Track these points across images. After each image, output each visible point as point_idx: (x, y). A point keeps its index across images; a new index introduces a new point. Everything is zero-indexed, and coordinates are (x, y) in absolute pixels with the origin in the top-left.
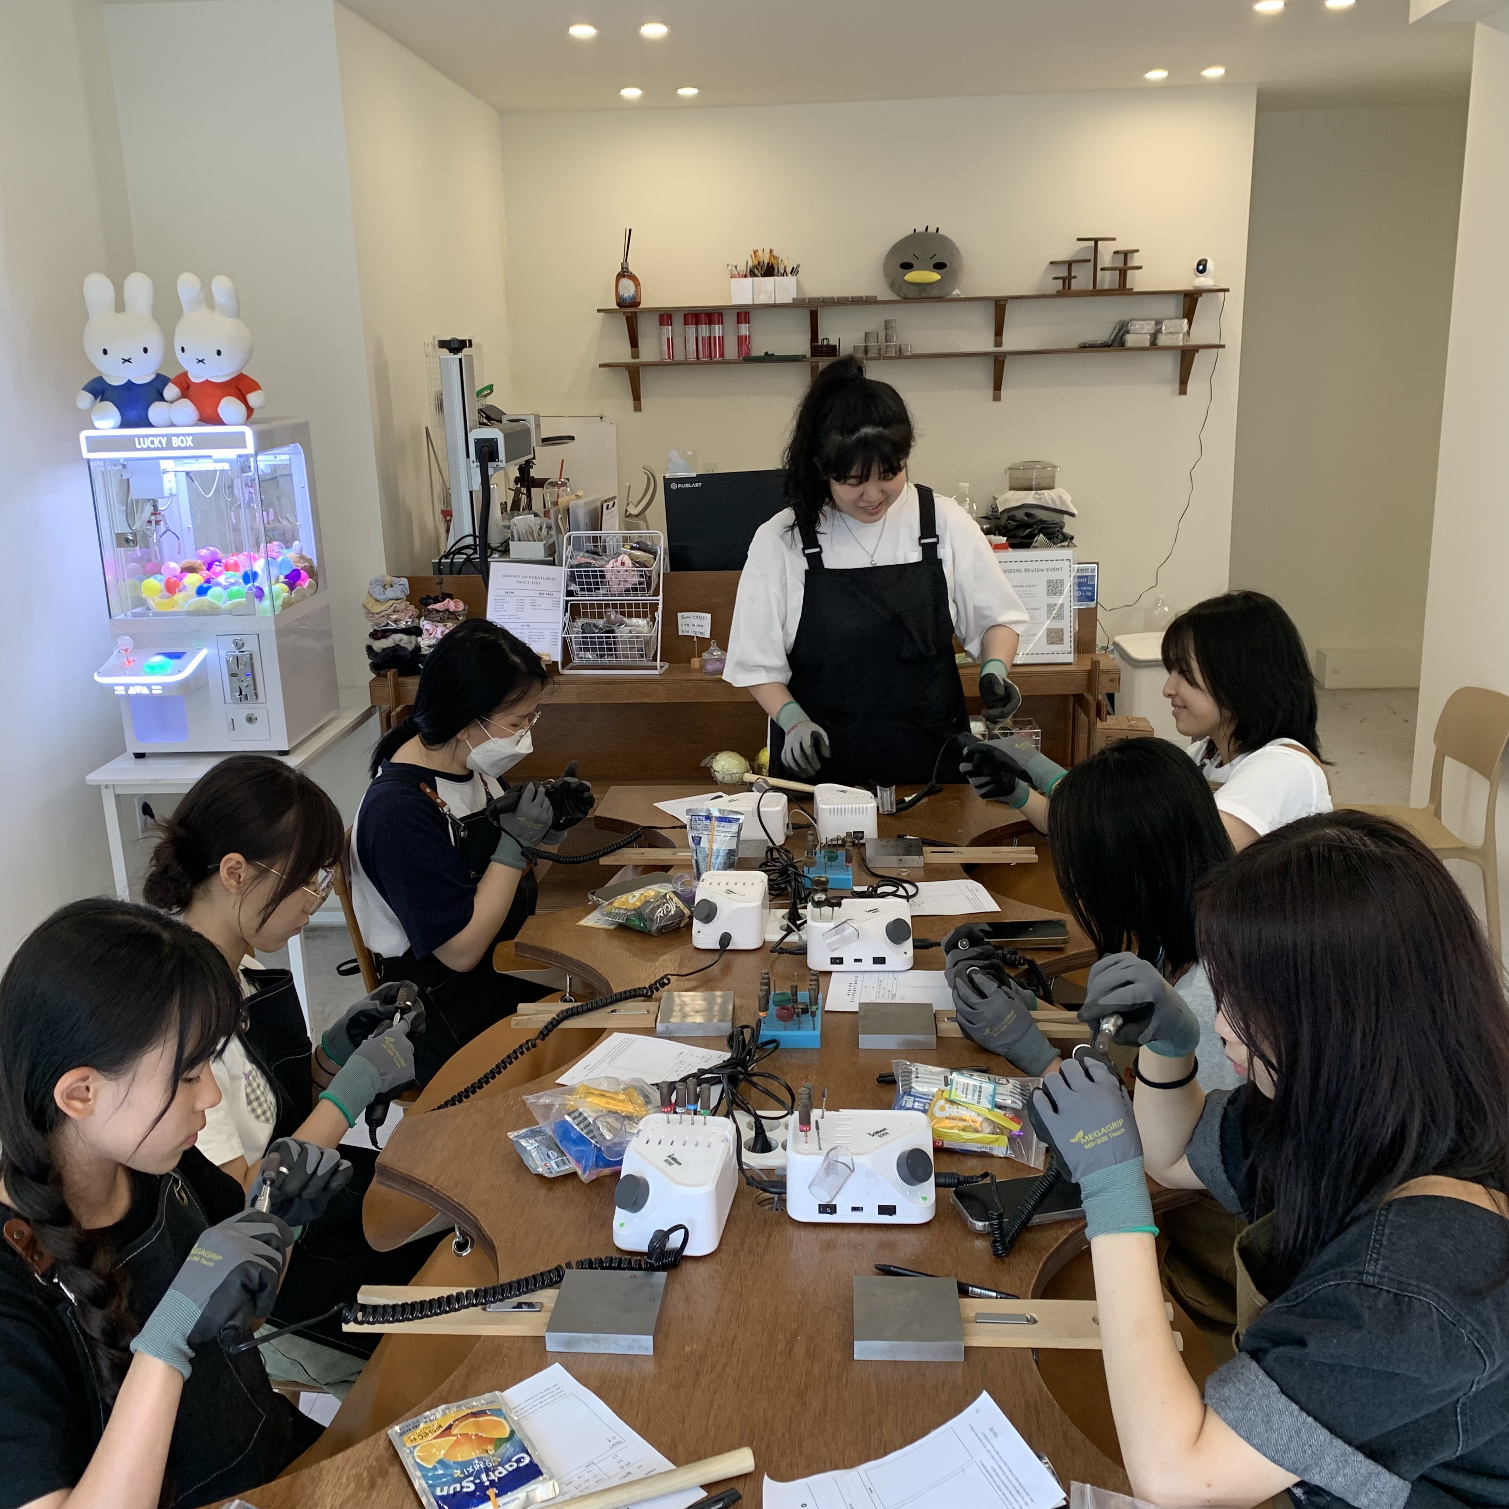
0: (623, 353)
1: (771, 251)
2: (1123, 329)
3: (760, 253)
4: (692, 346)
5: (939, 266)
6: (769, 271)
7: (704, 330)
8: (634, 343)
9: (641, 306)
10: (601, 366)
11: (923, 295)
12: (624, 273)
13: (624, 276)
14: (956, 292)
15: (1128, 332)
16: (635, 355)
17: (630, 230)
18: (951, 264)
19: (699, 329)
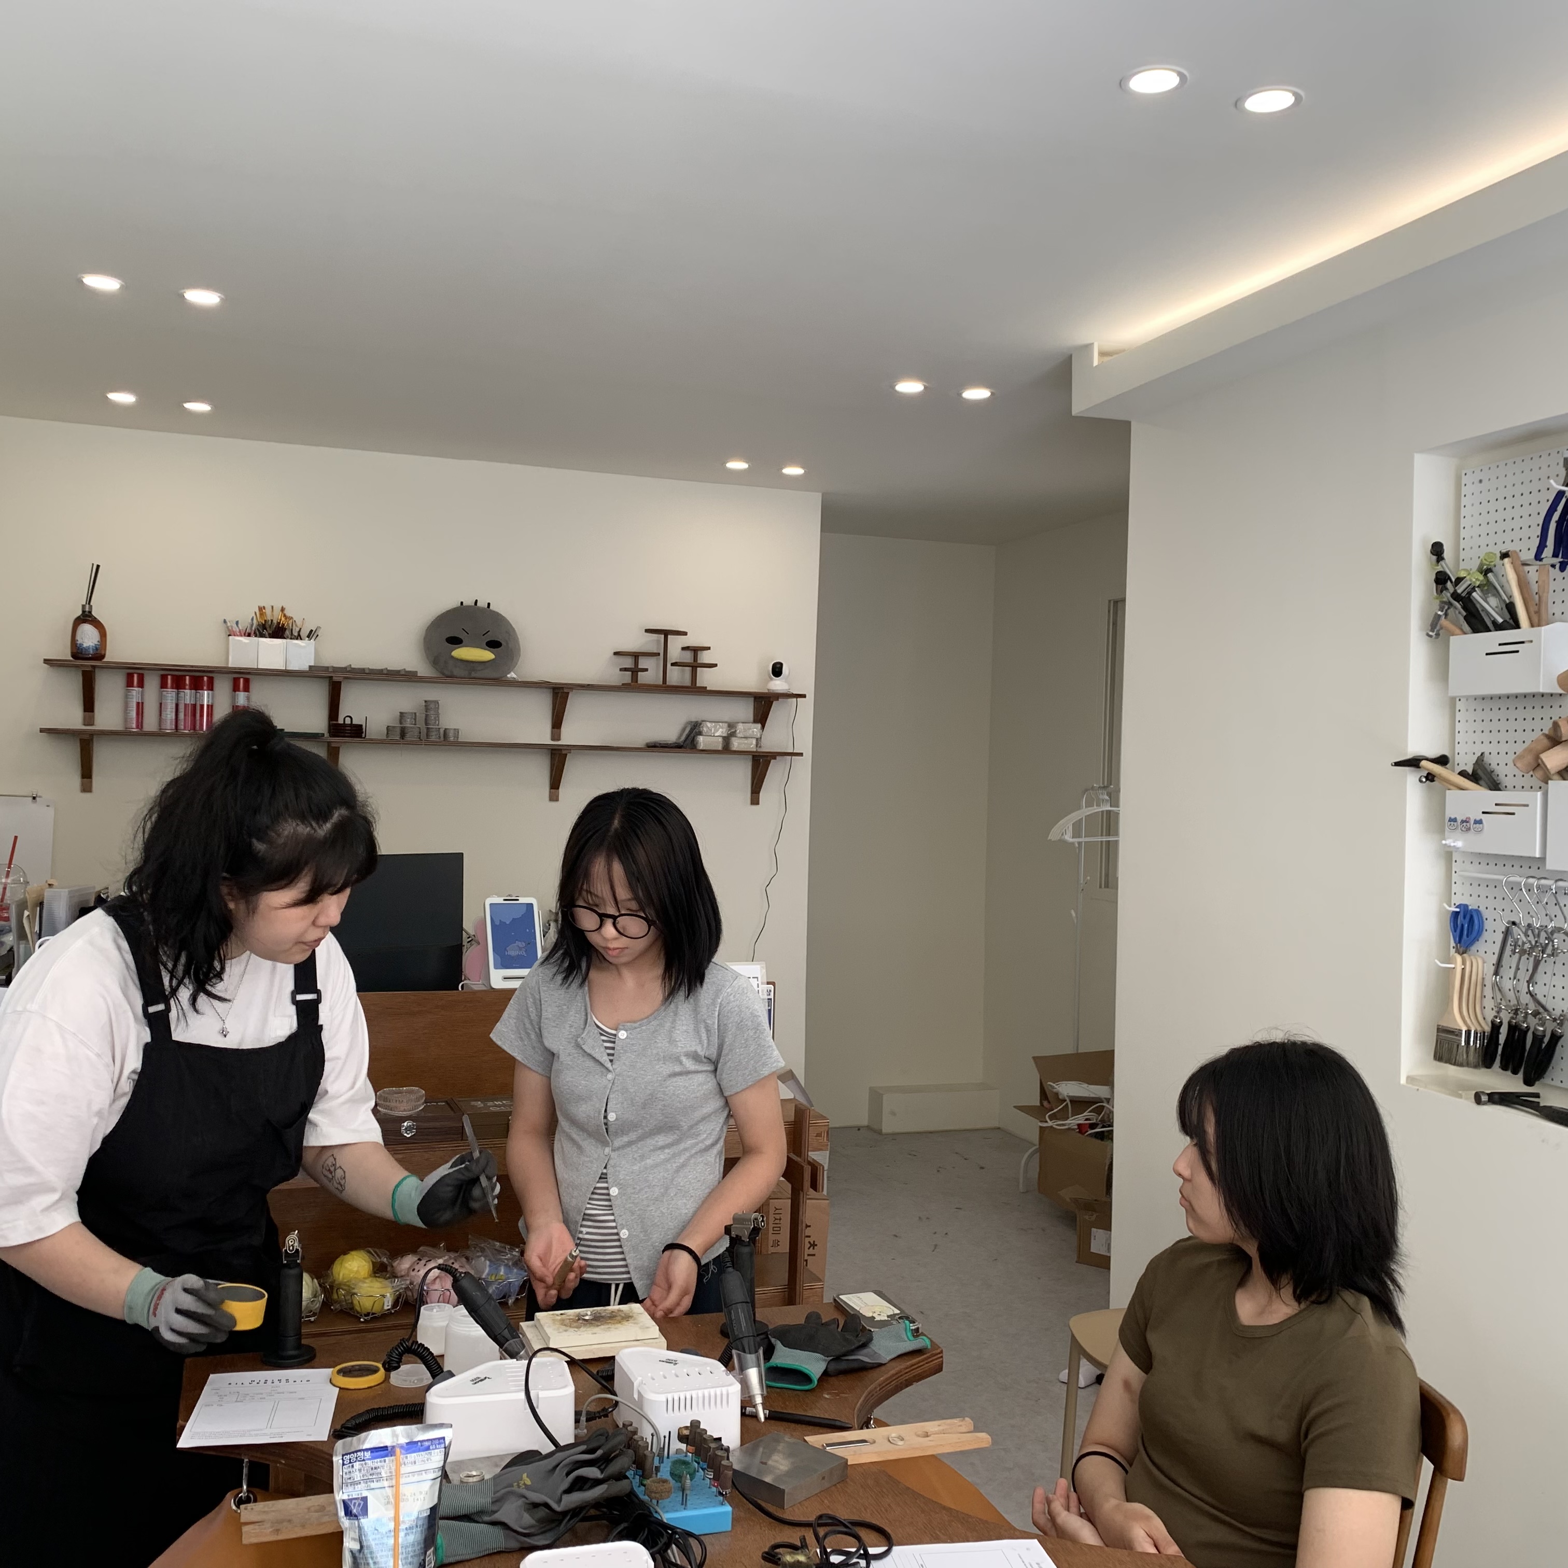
0: (73, 717)
1: (283, 610)
2: (695, 729)
3: (268, 611)
4: (170, 715)
5: (493, 645)
6: (278, 631)
7: (188, 695)
8: (89, 705)
9: (105, 660)
10: (42, 730)
11: (473, 675)
12: (86, 617)
13: (85, 621)
14: (512, 675)
15: (700, 733)
16: (89, 721)
17: (98, 566)
18: (507, 644)
19: (182, 694)
